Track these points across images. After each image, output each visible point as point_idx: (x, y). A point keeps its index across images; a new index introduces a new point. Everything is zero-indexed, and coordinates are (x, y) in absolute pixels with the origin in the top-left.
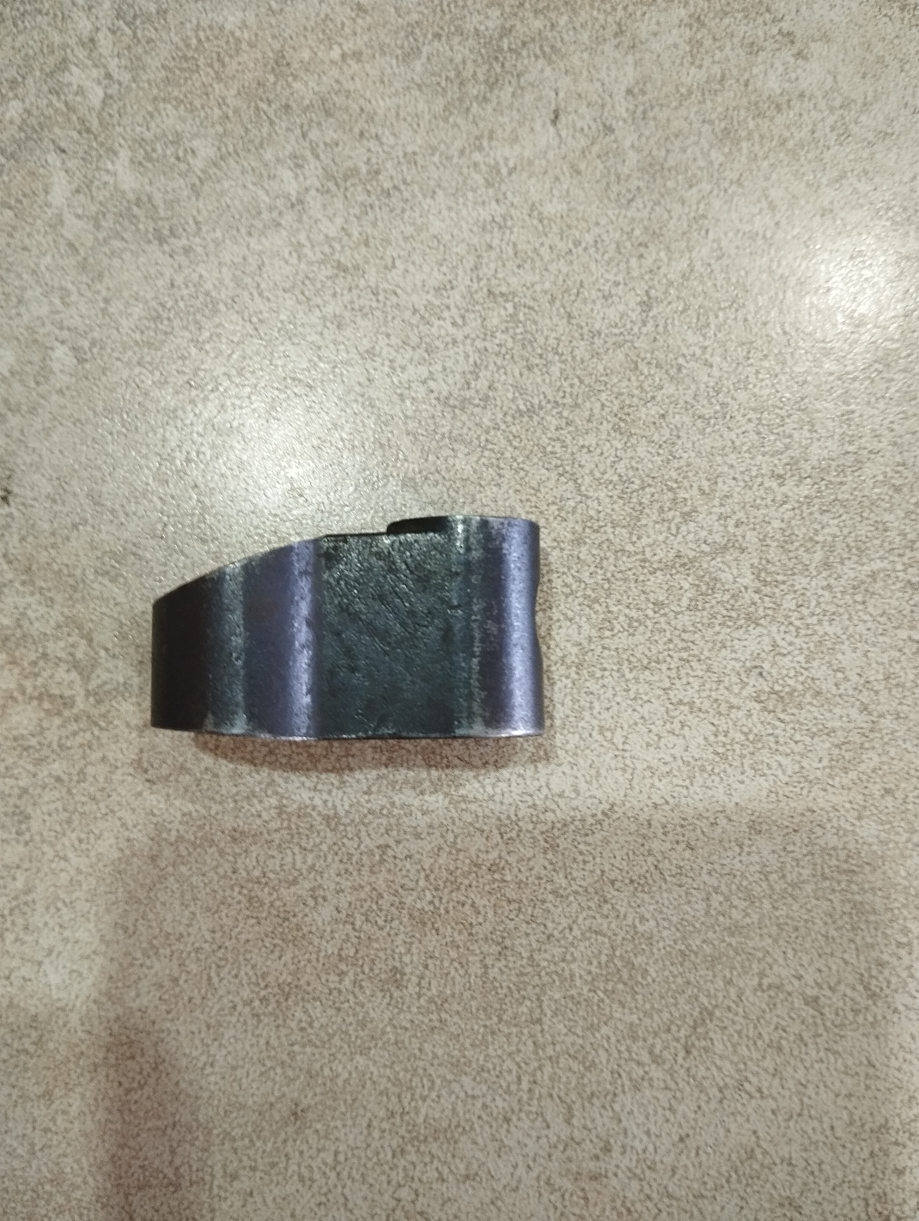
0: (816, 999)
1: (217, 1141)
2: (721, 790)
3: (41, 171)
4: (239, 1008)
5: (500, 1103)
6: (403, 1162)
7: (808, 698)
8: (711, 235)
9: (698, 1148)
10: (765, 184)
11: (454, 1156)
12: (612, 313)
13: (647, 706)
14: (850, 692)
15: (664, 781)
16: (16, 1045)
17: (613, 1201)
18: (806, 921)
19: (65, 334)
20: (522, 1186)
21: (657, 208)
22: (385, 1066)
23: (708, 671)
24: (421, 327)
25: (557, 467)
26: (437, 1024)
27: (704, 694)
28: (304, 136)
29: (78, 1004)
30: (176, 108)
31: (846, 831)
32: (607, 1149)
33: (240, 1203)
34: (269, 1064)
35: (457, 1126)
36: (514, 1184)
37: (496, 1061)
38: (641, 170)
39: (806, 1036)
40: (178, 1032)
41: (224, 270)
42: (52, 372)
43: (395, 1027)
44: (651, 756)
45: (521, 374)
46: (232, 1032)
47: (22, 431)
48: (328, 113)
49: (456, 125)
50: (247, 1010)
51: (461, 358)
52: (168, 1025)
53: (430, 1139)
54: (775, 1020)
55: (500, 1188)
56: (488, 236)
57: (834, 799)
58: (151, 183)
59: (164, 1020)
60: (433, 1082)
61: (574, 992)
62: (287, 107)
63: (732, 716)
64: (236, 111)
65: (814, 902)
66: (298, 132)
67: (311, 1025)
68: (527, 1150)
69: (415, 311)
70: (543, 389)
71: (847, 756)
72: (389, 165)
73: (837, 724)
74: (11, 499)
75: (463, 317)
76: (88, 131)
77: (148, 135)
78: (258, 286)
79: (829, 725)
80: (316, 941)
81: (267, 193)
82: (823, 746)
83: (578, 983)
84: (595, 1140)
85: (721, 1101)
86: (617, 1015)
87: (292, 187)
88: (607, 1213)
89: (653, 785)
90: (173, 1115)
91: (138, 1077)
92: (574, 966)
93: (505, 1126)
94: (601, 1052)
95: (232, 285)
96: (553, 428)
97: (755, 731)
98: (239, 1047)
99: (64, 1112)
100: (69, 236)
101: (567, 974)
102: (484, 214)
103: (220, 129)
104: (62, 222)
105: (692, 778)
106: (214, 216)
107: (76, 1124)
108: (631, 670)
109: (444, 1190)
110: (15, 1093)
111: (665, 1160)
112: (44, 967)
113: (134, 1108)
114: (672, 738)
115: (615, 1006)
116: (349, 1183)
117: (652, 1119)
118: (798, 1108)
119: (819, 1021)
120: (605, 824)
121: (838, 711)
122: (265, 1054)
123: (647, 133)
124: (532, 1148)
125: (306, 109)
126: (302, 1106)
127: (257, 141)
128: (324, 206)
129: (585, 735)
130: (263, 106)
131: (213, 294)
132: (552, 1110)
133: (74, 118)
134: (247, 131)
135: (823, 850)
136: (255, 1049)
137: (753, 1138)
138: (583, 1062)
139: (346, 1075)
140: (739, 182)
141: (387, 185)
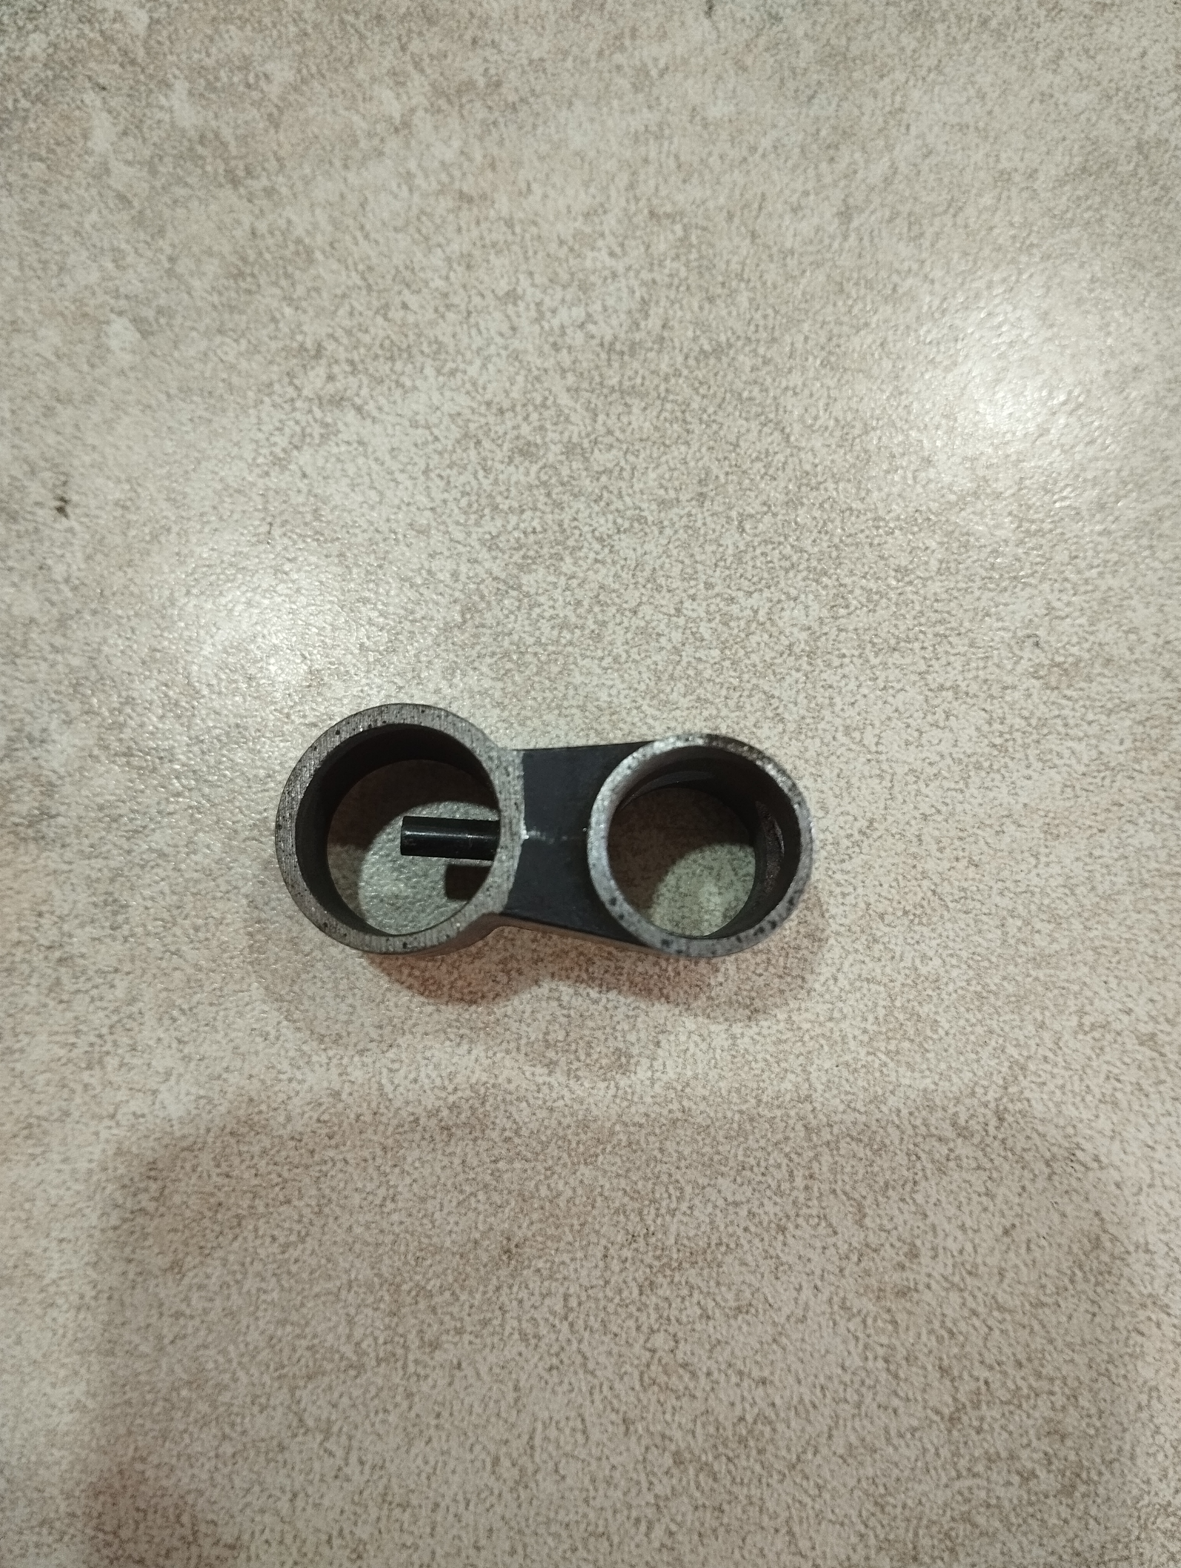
0: (1153, 1036)
1: (409, 1300)
2: (1005, 790)
3: (77, 113)
4: (422, 1121)
5: (769, 1207)
6: (654, 1299)
7: (1098, 669)
8: (913, 130)
9: (1029, 1241)
10: (970, 70)
11: (718, 1284)
12: (806, 228)
13: (901, 696)
14: (1148, 656)
15: (932, 785)
16: (129, 1205)
17: (929, 1322)
18: (1128, 941)
19: (122, 303)
20: (810, 1314)
21: (845, 105)
22: (618, 1176)
23: (971, 645)
24: (572, 262)
25: (758, 415)
26: (679, 1115)
27: (970, 675)
28: (403, 48)
29: (210, 1140)
30: (241, 28)
31: (1164, 825)
32: (913, 1254)
33: (447, 1380)
34: (468, 1189)
35: (719, 1244)
36: (800, 1312)
37: (759, 1154)
38: (821, 62)
39: (1145, 1084)
40: (346, 1161)
41: (318, 211)
42: (108, 350)
43: (626, 1125)
44: (912, 756)
45: (701, 308)
46: (416, 1153)
47: (77, 426)
48: (431, 21)
49: (589, 24)
50: (434, 1122)
51: (625, 294)
52: (331, 1153)
53: (686, 1265)
54: (1105, 1067)
55: (783, 1320)
56: (642, 150)
57: (1144, 788)
58: (216, 116)
59: (325, 1148)
60: (682, 1189)
61: (848, 1057)
62: (379, 17)
63: (1008, 698)
64: (316, 26)
65: (1135, 916)
66: (395, 44)
67: (517, 1133)
68: (810, 1267)
69: (561, 243)
70: (731, 322)
71: (1155, 733)
72: (512, 75)
73: (1137, 696)
74: (69, 509)
75: (622, 245)
76: (133, 62)
77: (209, 62)
78: (362, 228)
79: (1127, 698)
80: (514, 1026)
81: (364, 117)
82: (1123, 724)
83: (852, 1045)
84: (898, 1244)
85: (1050, 1178)
86: (906, 1081)
87: (395, 109)
88: (924, 1338)
89: (918, 792)
90: (347, 1272)
91: (297, 1227)
92: (843, 1025)
93: (780, 1237)
94: (891, 1129)
95: (330, 228)
96: (748, 369)
97: (1038, 714)
98: (427, 1171)
99: (200, 1287)
100: (120, 188)
101: (836, 1036)
102: (635, 123)
103: (298, 49)
104: (107, 171)
105: (966, 779)
106: (300, 149)
107: (218, 1302)
108: (876, 655)
109: (711, 1330)
110: (132, 1269)
111: (988, 1260)
112: (160, 1097)
113: (294, 1268)
114: (935, 732)
115: (902, 1070)
116: (587, 1334)
117: (966, 1209)
118: (1147, 1179)
119: (1160, 1064)
120: (865, 845)
121: (1136, 680)
122: (462, 1177)
123: (822, 20)
124: (817, 1262)
125: (402, 19)
126: (516, 1240)
127: (346, 58)
128: (436, 128)
129: (828, 738)
130: (350, 18)
131: (307, 241)
132: (836, 1209)
133: (114, 48)
134: (332, 48)
135: (1138, 851)
136: (448, 1171)
137: (1097, 1222)
138: (869, 1145)
139: (570, 1193)
140: (938, 68)
141: (512, 98)
